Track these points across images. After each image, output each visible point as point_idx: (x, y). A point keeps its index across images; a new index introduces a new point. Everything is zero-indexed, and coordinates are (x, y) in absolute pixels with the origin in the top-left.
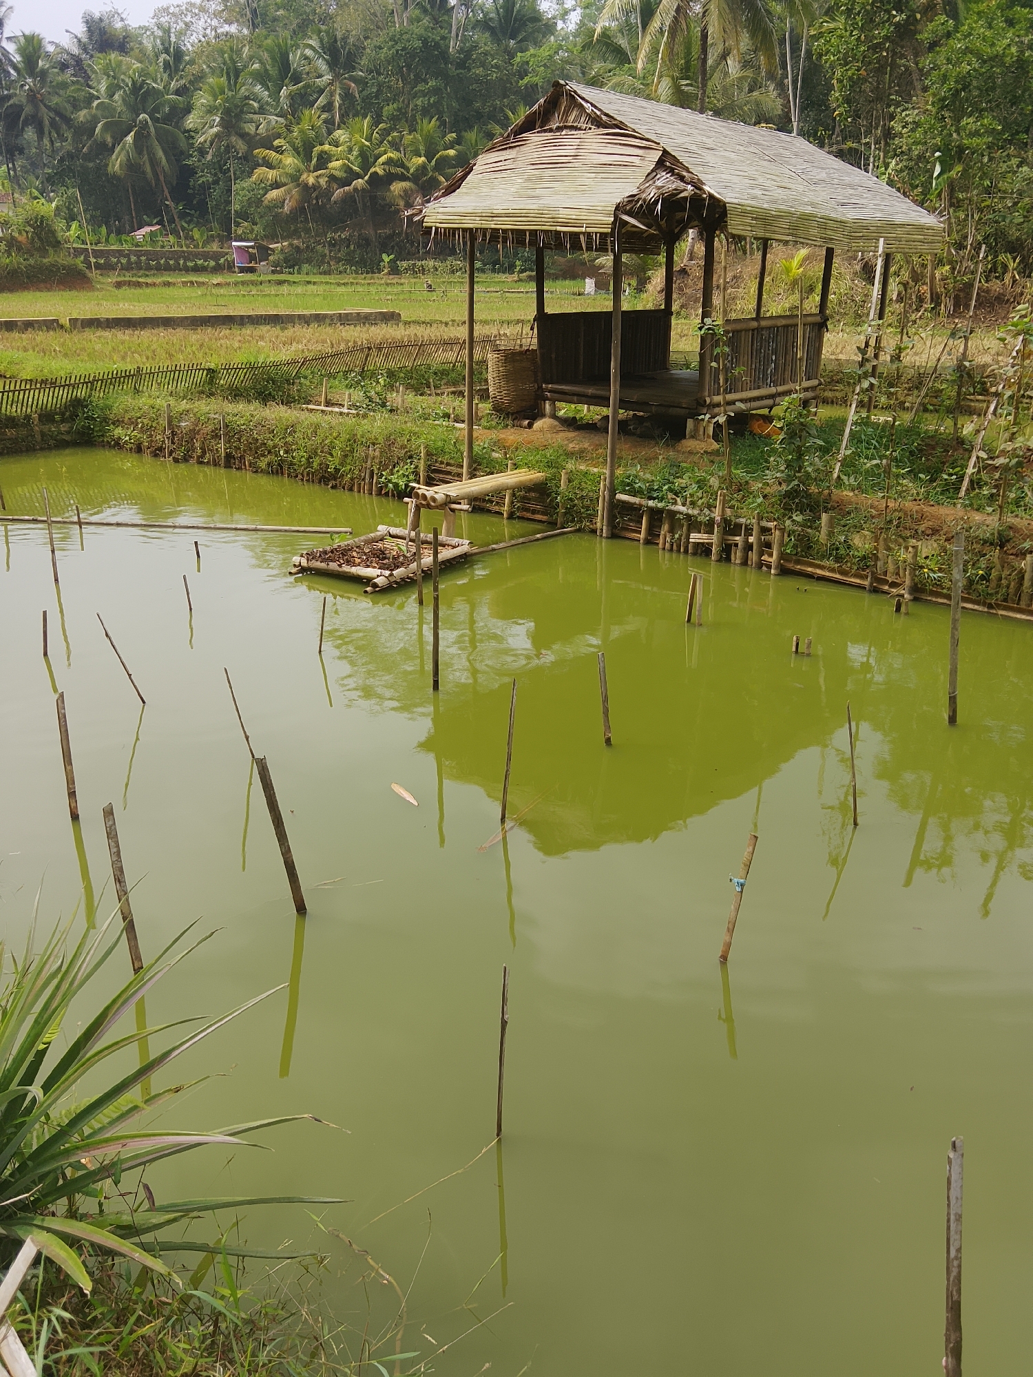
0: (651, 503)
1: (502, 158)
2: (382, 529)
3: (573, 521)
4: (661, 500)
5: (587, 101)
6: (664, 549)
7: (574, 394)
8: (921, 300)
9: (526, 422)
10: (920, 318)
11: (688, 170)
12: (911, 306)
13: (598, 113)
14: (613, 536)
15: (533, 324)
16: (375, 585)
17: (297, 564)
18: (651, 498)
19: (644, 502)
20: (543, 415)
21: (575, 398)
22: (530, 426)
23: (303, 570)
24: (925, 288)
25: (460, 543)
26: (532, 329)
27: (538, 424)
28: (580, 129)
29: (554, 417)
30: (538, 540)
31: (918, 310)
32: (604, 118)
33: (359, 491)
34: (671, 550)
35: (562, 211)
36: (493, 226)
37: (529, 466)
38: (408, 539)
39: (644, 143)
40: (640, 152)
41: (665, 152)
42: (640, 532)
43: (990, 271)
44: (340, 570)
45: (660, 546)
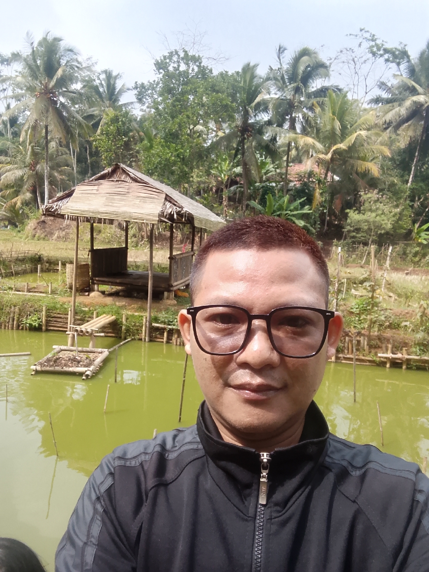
0: (170, 327)
1: (91, 189)
2: (56, 348)
3: (130, 335)
4: (174, 325)
5: (130, 172)
6: (177, 345)
7: (109, 282)
8: (143, 237)
9: (87, 294)
10: (143, 244)
11: (176, 202)
12: (139, 240)
13: (136, 177)
14: (151, 341)
15: (89, 254)
16: (87, 376)
17: (35, 369)
18: (170, 325)
19: (166, 326)
20: (94, 291)
21: (110, 284)
22: (88, 295)
23: (37, 372)
24: (144, 233)
25: (103, 351)
26: (88, 255)
27: (92, 294)
28: (127, 182)
29: (98, 291)
30: (122, 345)
31: (142, 241)
32: (138, 179)
33: (5, 328)
34: (180, 345)
35: (133, 214)
36: (99, 217)
37: (108, 313)
38: (77, 351)
39: (157, 191)
40: (156, 194)
41: (166, 194)
42: (163, 339)
43: (165, 228)
44: (62, 370)
45: (175, 343)
